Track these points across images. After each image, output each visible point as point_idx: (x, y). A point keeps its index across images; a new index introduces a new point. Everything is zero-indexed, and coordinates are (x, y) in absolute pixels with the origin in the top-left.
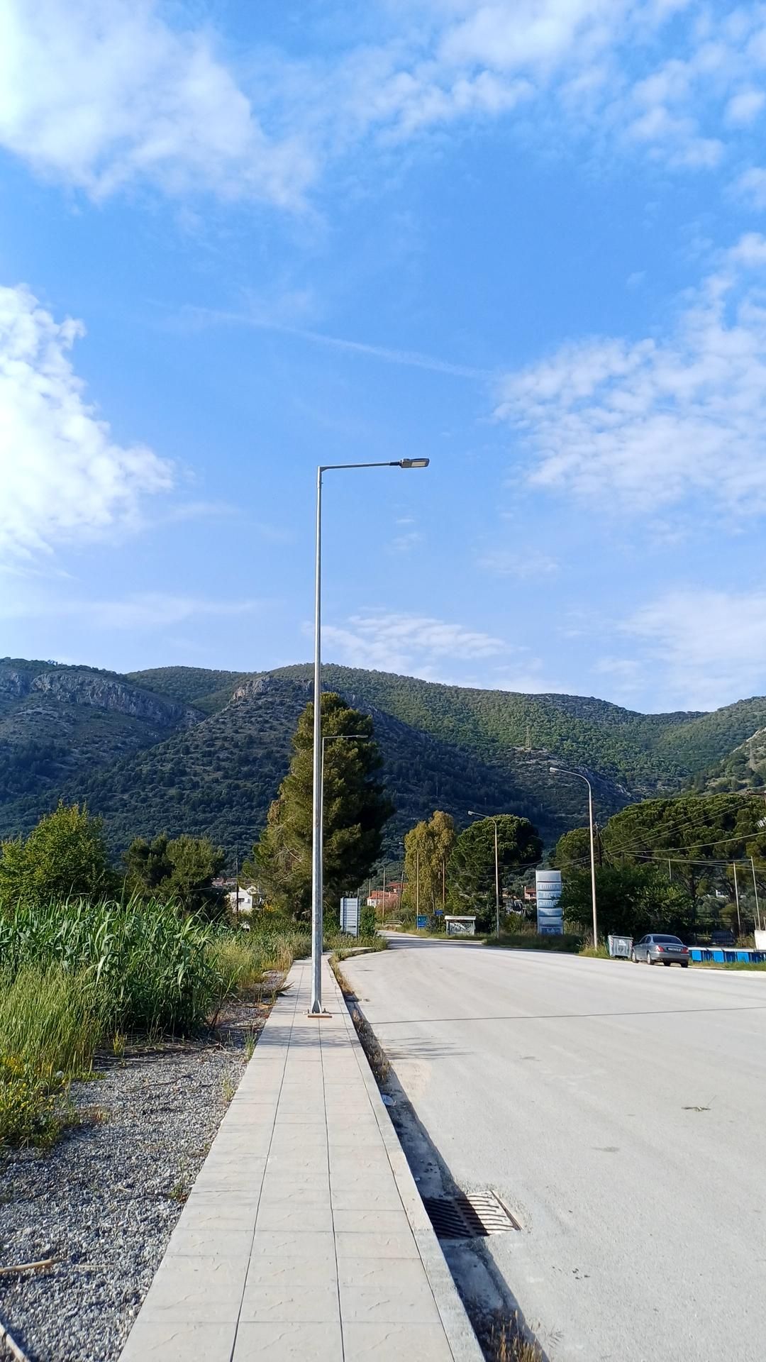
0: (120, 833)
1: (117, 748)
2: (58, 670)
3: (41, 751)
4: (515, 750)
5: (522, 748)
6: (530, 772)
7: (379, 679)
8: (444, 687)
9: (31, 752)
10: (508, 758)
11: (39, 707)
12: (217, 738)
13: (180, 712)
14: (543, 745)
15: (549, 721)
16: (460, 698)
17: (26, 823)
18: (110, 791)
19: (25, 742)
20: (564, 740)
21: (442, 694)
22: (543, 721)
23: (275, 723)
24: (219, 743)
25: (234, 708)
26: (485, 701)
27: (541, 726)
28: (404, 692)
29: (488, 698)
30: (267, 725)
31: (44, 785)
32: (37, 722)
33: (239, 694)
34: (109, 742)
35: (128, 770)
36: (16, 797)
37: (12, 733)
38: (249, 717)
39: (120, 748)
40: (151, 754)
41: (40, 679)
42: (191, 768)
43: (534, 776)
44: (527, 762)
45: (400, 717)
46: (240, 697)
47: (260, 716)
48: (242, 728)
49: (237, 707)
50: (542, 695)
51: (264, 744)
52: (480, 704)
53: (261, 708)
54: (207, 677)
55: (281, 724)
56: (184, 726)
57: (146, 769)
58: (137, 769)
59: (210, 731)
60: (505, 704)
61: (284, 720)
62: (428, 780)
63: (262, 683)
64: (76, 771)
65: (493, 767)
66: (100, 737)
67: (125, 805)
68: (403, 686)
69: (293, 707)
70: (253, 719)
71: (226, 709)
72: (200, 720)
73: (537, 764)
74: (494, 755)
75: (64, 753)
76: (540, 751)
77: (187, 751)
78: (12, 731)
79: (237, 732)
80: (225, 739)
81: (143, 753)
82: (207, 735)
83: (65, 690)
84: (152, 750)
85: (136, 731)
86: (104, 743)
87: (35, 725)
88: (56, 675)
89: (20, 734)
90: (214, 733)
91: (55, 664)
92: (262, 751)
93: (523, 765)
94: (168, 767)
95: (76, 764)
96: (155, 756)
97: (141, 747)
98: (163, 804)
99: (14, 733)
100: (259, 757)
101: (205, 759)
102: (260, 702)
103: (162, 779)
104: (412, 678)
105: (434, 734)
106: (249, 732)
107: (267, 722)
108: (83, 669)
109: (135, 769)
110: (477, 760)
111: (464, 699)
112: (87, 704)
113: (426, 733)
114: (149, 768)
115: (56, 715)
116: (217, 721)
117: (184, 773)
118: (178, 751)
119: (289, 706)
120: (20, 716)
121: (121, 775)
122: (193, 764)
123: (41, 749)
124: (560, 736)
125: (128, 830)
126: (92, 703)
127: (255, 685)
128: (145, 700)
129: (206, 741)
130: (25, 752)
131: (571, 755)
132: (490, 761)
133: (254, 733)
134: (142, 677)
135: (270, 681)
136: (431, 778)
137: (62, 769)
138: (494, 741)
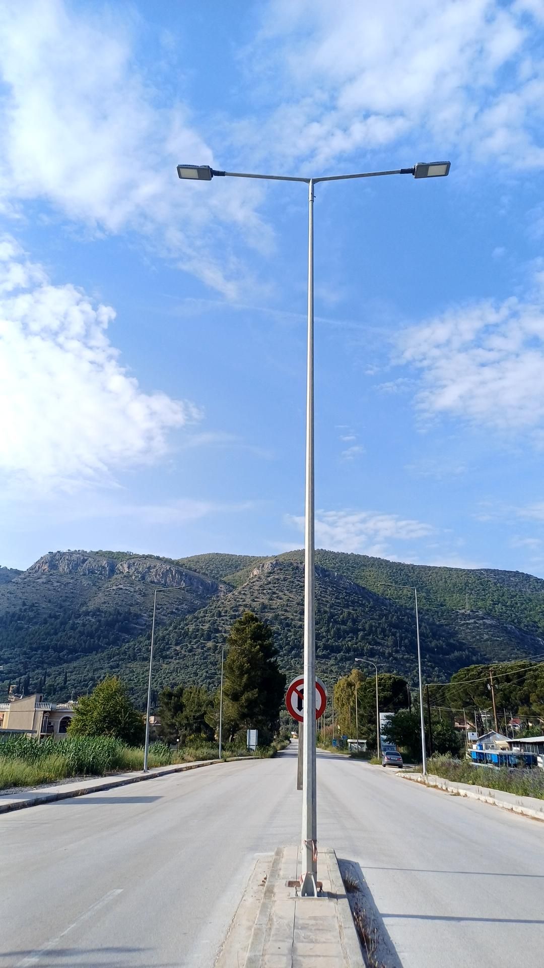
0: (174, 674)
1: (172, 613)
2: (133, 558)
3: (122, 615)
4: (458, 612)
5: (463, 611)
6: (470, 629)
7: (355, 559)
8: (404, 565)
9: (115, 616)
10: (453, 618)
11: (121, 584)
12: (240, 605)
13: (215, 586)
14: (480, 608)
15: (484, 590)
16: (416, 573)
17: (112, 667)
18: (167, 644)
19: (111, 610)
20: (496, 604)
21: (402, 570)
22: (479, 590)
23: (280, 594)
24: (241, 609)
25: (252, 583)
26: (434, 575)
27: (478, 594)
28: (374, 569)
29: (437, 573)
30: (274, 596)
31: (124, 639)
32: (119, 595)
33: (255, 573)
34: (167, 608)
35: (179, 629)
36: (106, 648)
37: (103, 603)
38: (262, 590)
39: (175, 613)
40: (195, 618)
41: (121, 565)
42: (222, 627)
43: (473, 632)
44: (467, 622)
45: (370, 588)
46: (255, 575)
47: (270, 589)
48: (257, 598)
49: (254, 582)
50: (478, 570)
51: (273, 609)
52: (431, 577)
53: (270, 583)
54: (234, 561)
55: (285, 595)
56: (218, 597)
57: (191, 628)
58: (186, 628)
59: (235, 600)
60: (449, 577)
61: (286, 592)
62: (392, 635)
63: (270, 565)
64: (145, 629)
65: (442, 625)
66: (161, 605)
67: (177, 654)
68: (373, 564)
69: (293, 582)
70: (265, 591)
71: (246, 584)
72: (228, 591)
73: (475, 623)
74: (442, 616)
75: (138, 616)
76: (477, 613)
77: (220, 615)
78: (103, 602)
79: (253, 601)
80: (246, 606)
81: (189, 617)
82: (233, 603)
83: (138, 572)
84: (196, 614)
85: (185, 600)
86: (164, 610)
87: (118, 597)
88: (131, 561)
89: (109, 604)
90: (238, 601)
91: (131, 554)
92: (271, 615)
93: (464, 624)
94: (206, 626)
95: (145, 624)
96: (198, 619)
97: (189, 612)
98: (203, 654)
99: (105, 603)
100: (269, 618)
101: (232, 620)
102: (269, 579)
103: (202, 635)
104: (380, 558)
105: (397, 601)
106: (262, 601)
107: (274, 593)
108: (150, 557)
109: (184, 628)
110: (429, 620)
111: (418, 573)
112: (152, 582)
113: (390, 599)
114: (194, 627)
115: (132, 590)
116: (240, 593)
117: (217, 631)
118: (214, 615)
119: (290, 582)
120: (108, 591)
121: (175, 632)
122: (224, 624)
123: (122, 614)
124: (493, 601)
125: (179, 673)
126: (155, 581)
127: (266, 566)
128: (191, 579)
129: (233, 607)
130: (111, 617)
131: (501, 616)
132: (439, 621)
133: (266, 602)
134: (190, 561)
135: (276, 563)
136: (394, 634)
137: (135, 628)
138: (442, 605)
